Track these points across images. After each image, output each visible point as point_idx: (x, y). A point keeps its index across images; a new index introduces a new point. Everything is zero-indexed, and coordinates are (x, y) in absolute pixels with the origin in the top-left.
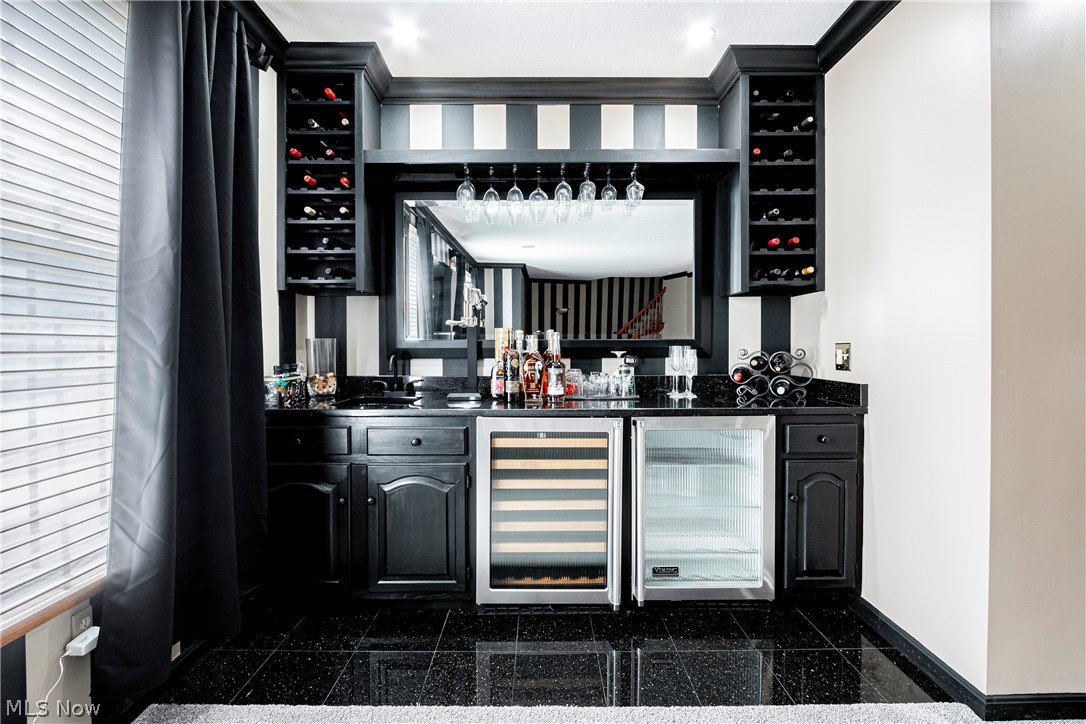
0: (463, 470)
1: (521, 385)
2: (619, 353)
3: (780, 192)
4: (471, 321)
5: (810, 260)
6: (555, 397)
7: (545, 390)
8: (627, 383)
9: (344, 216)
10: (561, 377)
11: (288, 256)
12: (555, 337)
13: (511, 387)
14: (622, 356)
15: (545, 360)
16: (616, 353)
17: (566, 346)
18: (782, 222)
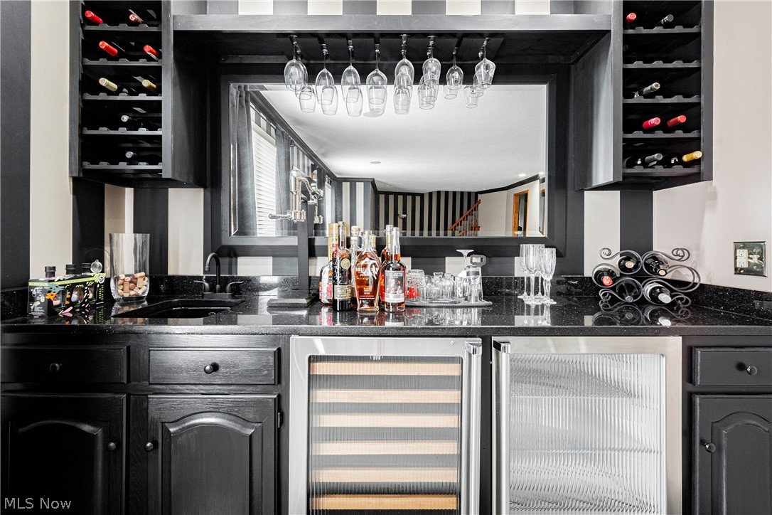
0: (272, 404)
1: (353, 289)
2: (465, 252)
3: (658, 64)
4: (298, 215)
5: (695, 144)
6: (394, 305)
7: (382, 295)
8: (476, 286)
9: (149, 91)
10: (400, 281)
11: (83, 137)
12: (394, 233)
13: (341, 293)
14: (469, 255)
15: (383, 260)
16: (462, 251)
17: (406, 244)
18: (660, 99)
